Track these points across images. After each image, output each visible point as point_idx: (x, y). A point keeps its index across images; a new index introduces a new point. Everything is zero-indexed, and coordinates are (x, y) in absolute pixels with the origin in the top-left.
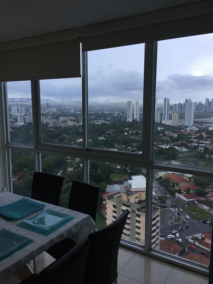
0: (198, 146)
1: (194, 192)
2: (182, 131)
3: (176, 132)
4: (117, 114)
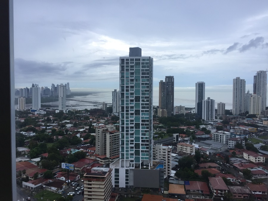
3: (23, 117)
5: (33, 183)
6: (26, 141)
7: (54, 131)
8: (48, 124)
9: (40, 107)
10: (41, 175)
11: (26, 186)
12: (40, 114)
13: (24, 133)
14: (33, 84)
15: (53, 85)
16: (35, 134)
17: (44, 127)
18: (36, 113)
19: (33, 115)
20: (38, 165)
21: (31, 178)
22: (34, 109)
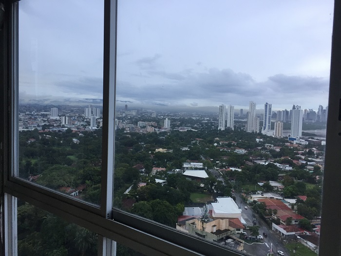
0: (307, 164)
1: (297, 223)
2: (286, 144)
3: (278, 146)
4: (207, 120)
5: (285, 229)
6: (280, 175)
7: (317, 169)
8: (309, 159)
10: (295, 222)
11: (277, 230)
12: (299, 144)
13: (278, 165)
14: (294, 106)
15: (321, 107)
16: (291, 168)
18: (295, 142)
20: (293, 207)
21: (283, 221)
22: (292, 137)
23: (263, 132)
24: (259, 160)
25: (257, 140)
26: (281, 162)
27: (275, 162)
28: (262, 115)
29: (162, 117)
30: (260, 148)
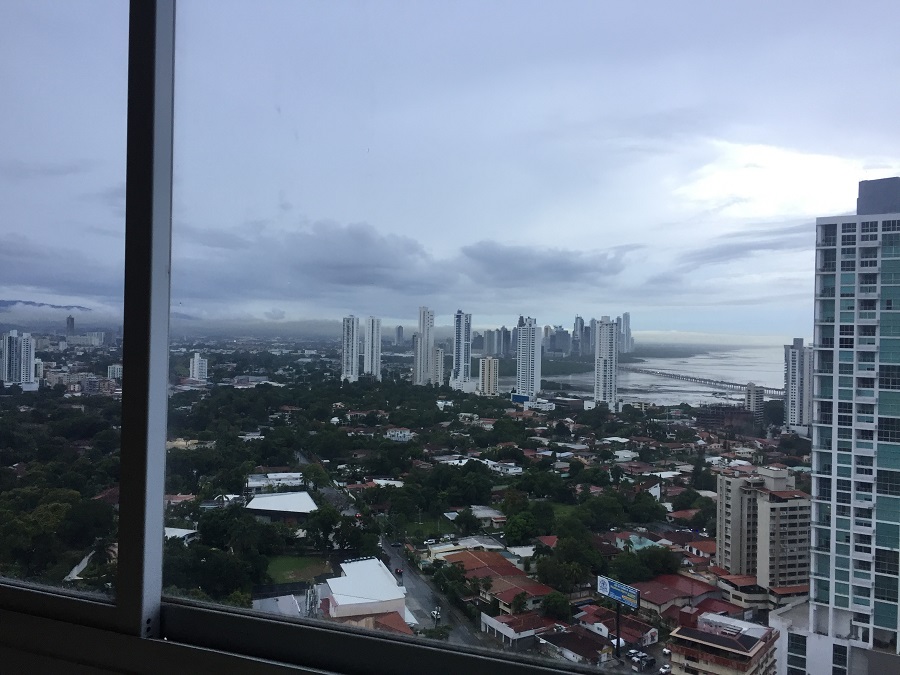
0: (554, 458)
1: (538, 606)
2: (508, 411)
3: (490, 416)
4: (311, 356)
5: (510, 625)
6: (495, 489)
7: (576, 467)
8: (560, 444)
9: (537, 388)
10: (534, 602)
11: (492, 630)
12: (536, 409)
13: (490, 463)
14: (522, 318)
15: (580, 321)
16: (520, 470)
17: (549, 453)
18: (526, 405)
19: (520, 413)
20: (527, 568)
21: (505, 605)
22: (520, 392)
23: (454, 384)
24: (445, 454)
25: (440, 404)
26: (499, 457)
27: (483, 457)
28: (450, 340)
29: (184, 350)
30: (446, 424)
